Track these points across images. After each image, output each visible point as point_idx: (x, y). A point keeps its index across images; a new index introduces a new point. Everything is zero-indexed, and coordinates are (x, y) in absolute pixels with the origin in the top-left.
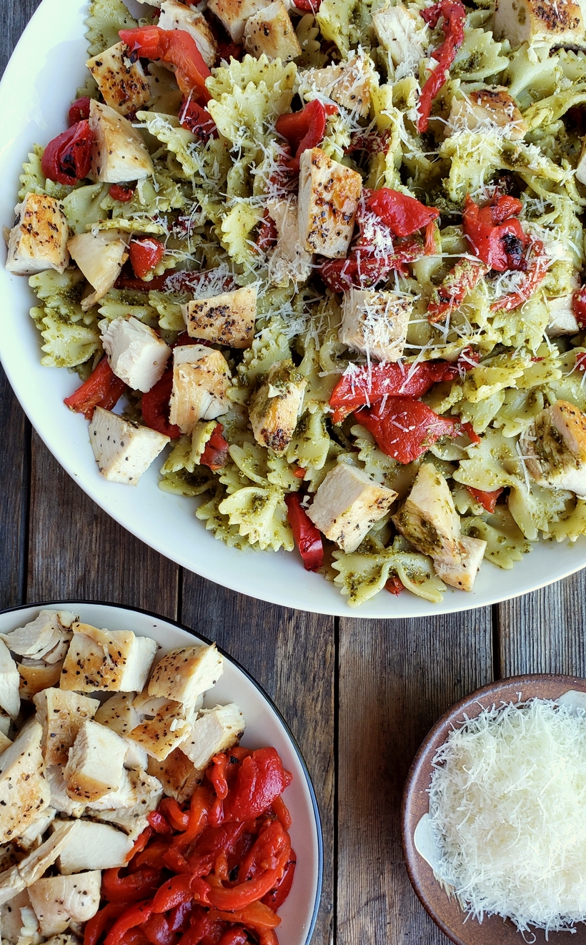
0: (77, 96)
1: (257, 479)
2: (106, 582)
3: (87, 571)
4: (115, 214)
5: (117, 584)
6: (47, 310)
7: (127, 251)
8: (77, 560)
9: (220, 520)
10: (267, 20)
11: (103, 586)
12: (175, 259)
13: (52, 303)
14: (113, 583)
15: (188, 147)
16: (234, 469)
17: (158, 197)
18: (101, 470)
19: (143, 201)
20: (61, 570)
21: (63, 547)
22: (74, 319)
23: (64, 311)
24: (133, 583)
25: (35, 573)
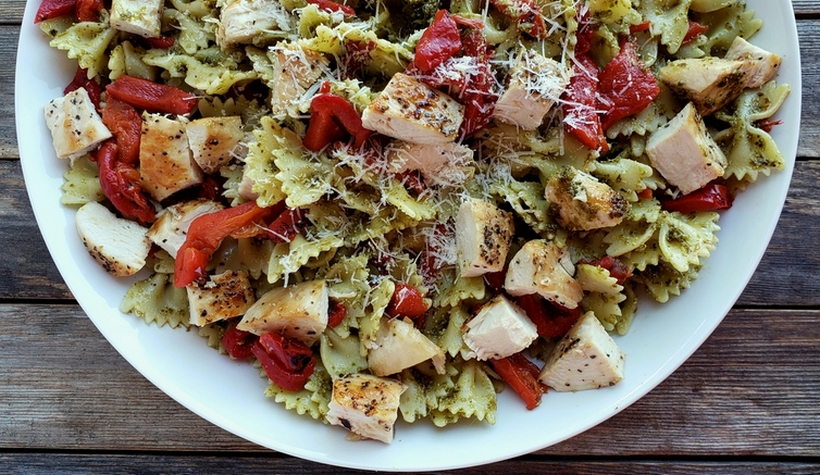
0: (216, 347)
1: (649, 234)
2: (758, 379)
3: (748, 398)
4: (355, 326)
5: (759, 368)
6: (442, 408)
7: (401, 318)
8: (738, 407)
9: (670, 281)
10: (204, 139)
11: (763, 382)
12: (414, 274)
13: (434, 403)
14: (759, 372)
15: (310, 241)
16: (629, 256)
17: (353, 279)
18: (612, 384)
19: (353, 294)
20: (749, 423)
21: (725, 422)
22: (451, 384)
23: (443, 393)
24: (759, 353)
25: (752, 448)
